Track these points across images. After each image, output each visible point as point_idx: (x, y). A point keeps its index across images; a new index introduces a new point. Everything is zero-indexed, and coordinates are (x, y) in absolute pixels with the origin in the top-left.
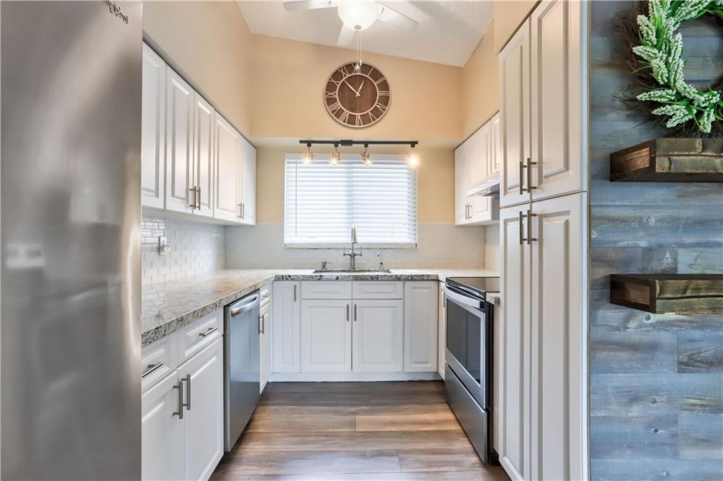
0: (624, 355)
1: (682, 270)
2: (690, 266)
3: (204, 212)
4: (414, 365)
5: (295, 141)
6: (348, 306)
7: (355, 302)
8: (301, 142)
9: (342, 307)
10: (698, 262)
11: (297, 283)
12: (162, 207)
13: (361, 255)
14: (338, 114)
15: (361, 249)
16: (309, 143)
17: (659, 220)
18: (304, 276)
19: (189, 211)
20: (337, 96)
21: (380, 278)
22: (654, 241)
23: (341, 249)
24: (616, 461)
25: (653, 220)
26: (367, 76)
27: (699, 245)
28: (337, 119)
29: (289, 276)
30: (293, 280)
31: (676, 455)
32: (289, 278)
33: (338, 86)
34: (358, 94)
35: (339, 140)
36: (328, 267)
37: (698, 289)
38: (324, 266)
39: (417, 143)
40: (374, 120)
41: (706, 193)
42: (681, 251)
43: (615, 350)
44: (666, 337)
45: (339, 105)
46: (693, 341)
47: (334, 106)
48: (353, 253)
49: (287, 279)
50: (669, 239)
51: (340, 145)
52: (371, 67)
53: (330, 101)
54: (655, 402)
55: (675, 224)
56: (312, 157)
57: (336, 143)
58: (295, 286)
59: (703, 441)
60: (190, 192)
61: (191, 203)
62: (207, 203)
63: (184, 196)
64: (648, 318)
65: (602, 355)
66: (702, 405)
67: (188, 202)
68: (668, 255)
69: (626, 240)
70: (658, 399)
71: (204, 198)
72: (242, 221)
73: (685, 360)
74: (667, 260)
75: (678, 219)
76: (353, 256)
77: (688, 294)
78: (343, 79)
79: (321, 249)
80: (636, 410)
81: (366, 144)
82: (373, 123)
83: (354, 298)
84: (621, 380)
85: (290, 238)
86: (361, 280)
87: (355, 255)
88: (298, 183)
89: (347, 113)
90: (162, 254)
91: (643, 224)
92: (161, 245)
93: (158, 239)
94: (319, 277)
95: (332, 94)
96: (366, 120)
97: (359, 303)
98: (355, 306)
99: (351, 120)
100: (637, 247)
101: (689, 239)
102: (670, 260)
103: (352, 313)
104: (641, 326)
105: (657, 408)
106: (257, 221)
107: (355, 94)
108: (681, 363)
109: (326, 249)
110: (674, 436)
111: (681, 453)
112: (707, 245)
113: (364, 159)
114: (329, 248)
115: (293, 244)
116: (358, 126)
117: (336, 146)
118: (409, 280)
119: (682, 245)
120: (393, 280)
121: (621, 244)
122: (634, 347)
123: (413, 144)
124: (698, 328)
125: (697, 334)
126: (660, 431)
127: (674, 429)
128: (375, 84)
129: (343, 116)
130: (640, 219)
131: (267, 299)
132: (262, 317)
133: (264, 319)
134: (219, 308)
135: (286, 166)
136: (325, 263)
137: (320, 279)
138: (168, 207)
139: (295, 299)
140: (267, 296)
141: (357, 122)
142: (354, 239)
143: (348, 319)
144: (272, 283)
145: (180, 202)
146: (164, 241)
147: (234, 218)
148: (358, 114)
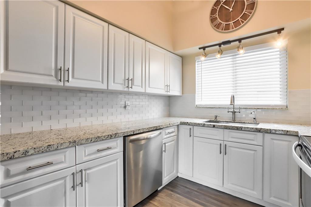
3: (136, 89)
4: (272, 198)
5: (195, 49)
6: (221, 145)
7: (225, 143)
8: (200, 48)
9: (218, 145)
11: (191, 127)
12: (105, 88)
13: (239, 112)
14: (217, 26)
15: (240, 108)
16: (204, 48)
18: (195, 123)
19: (126, 89)
20: (217, 16)
21: (243, 129)
23: (227, 108)
28: (218, 30)
29: (187, 123)
30: (189, 125)
32: (187, 124)
33: (218, 9)
34: (231, 10)
35: (221, 42)
36: (218, 119)
38: (216, 118)
39: (283, 29)
40: (243, 22)
45: (219, 21)
47: (215, 23)
48: (234, 111)
49: (186, 124)
51: (222, 45)
53: (213, 20)
57: (220, 45)
58: (190, 129)
60: (126, 81)
61: (127, 85)
62: (139, 85)
63: (122, 82)
67: (125, 85)
76: (234, 113)
78: (221, 4)
79: (215, 108)
81: (240, 40)
82: (242, 25)
83: (224, 140)
85: (198, 102)
86: (229, 128)
87: (235, 112)
89: (224, 23)
90: (126, 109)
92: (126, 105)
93: (124, 102)
94: (203, 125)
95: (214, 15)
96: (237, 24)
97: (228, 144)
98: (226, 145)
99: (227, 28)
103: (223, 150)
107: (230, 10)
109: (218, 108)
113: (239, 50)
114: (220, 108)
115: (200, 105)
116: (232, 30)
117: (220, 46)
118: (268, 133)
120: (254, 131)
123: (279, 31)
129: (221, 27)
131: (172, 134)
132: (165, 144)
133: (166, 145)
134: (119, 137)
135: (196, 63)
136: (216, 116)
137: (204, 125)
138: (110, 88)
139: (190, 136)
140: (173, 132)
141: (231, 27)
142: (231, 102)
143: (221, 152)
144: (178, 126)
145: (120, 85)
146: (128, 103)
147: (163, 92)
148: (231, 23)
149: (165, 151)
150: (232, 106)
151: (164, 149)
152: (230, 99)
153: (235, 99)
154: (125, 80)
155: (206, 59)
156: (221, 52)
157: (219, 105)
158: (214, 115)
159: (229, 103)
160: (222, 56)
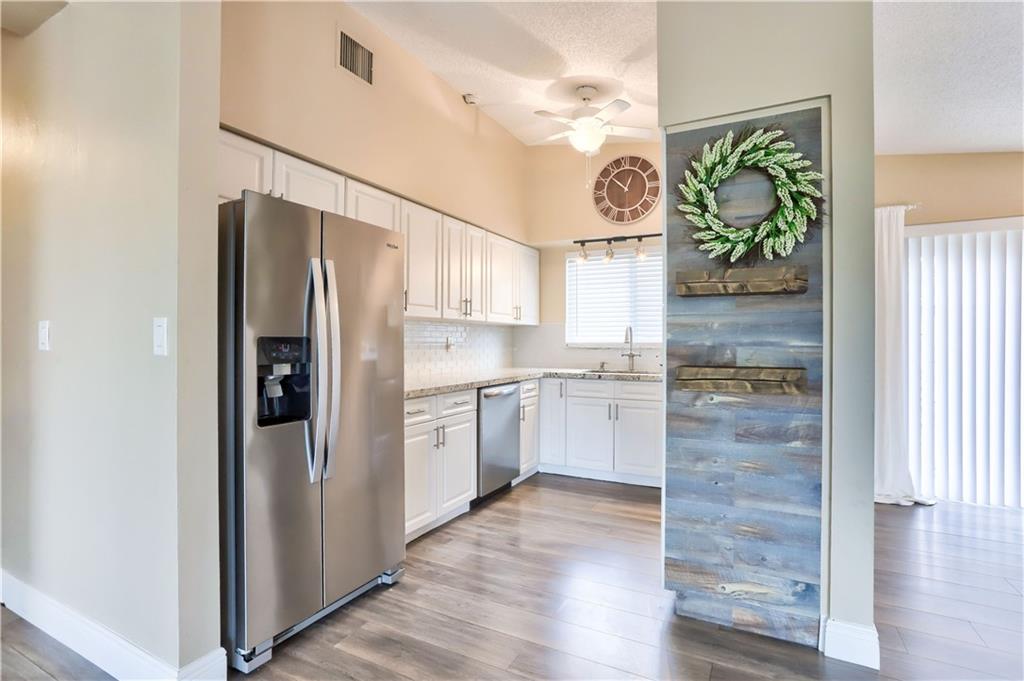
0: (693, 425)
1: (740, 363)
2: (747, 360)
3: (476, 317)
5: (570, 242)
6: (610, 406)
7: (617, 402)
8: (575, 242)
9: (605, 406)
10: (754, 357)
11: (562, 380)
12: (440, 316)
13: (640, 356)
14: (606, 212)
15: (640, 349)
16: (583, 243)
17: (720, 325)
18: (569, 374)
19: (463, 317)
20: (605, 194)
21: (641, 379)
22: (718, 341)
23: (621, 349)
24: (685, 501)
25: (716, 325)
26: (636, 169)
27: (755, 344)
28: (606, 217)
29: (556, 374)
30: (559, 377)
31: (731, 504)
32: (556, 376)
33: (607, 184)
34: (626, 189)
35: (610, 237)
36: (606, 368)
37: (706, 374)
38: (602, 366)
40: (643, 213)
41: (762, 303)
42: (739, 350)
43: (686, 421)
44: (725, 414)
45: (607, 203)
46: (749, 418)
47: (602, 205)
48: (631, 353)
49: (554, 377)
50: (729, 339)
51: (613, 242)
52: (639, 159)
53: (598, 200)
54: (715, 462)
55: (734, 328)
56: (586, 256)
57: (609, 241)
58: (561, 384)
59: (754, 495)
60: (463, 303)
61: (464, 311)
62: (479, 309)
63: (458, 306)
64: (712, 399)
65: (676, 424)
66: (755, 468)
67: (462, 311)
68: (728, 352)
69: (694, 341)
70: (718, 460)
71: (476, 305)
72: (519, 323)
73: (741, 432)
74: (728, 355)
75: (738, 324)
76: (632, 356)
77: (699, 377)
78: (611, 176)
79: (600, 349)
80: (700, 467)
81: (640, 238)
82: (643, 216)
83: (616, 398)
84: (690, 443)
85: (572, 338)
86: (623, 380)
87: (633, 356)
88: (579, 287)
89: (616, 209)
91: (708, 328)
94: (582, 376)
95: (601, 192)
96: (635, 215)
97: (621, 403)
98: (619, 405)
99: (620, 218)
100: (703, 345)
101: (746, 340)
102: (730, 356)
103: (614, 413)
104: (707, 404)
105: (719, 467)
106: (540, 321)
107: (624, 189)
108: (737, 435)
109: (606, 348)
110: (731, 489)
111: (737, 502)
112: (761, 344)
113: (638, 254)
114: (609, 348)
115: (574, 344)
116: (628, 222)
117: (609, 243)
119: (741, 345)
121: (691, 343)
122: (700, 420)
124: (753, 409)
125: (752, 413)
126: (720, 484)
127: (731, 484)
128: (644, 175)
129: (611, 214)
130: (706, 325)
131: (533, 393)
132: (524, 407)
133: (526, 409)
134: (472, 389)
135: (568, 265)
136: (603, 363)
137: (584, 377)
138: (445, 316)
139: (561, 396)
140: (532, 390)
141: (626, 218)
142: (627, 339)
143: (610, 418)
144: (539, 379)
145: (454, 311)
146: (452, 340)
147: (510, 320)
148: (627, 210)
149: (523, 419)
150: (629, 346)
151: (521, 417)
152: (624, 333)
153: (633, 333)
154: (461, 301)
155: (586, 262)
156: (611, 254)
157: (608, 344)
158: (599, 362)
159: (623, 340)
160: (613, 261)
